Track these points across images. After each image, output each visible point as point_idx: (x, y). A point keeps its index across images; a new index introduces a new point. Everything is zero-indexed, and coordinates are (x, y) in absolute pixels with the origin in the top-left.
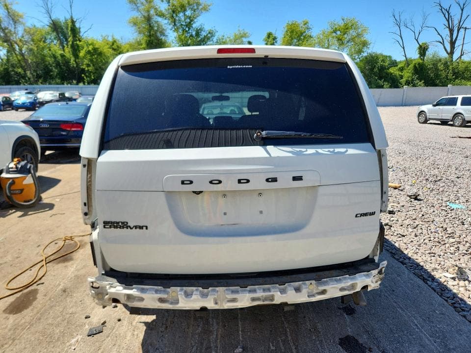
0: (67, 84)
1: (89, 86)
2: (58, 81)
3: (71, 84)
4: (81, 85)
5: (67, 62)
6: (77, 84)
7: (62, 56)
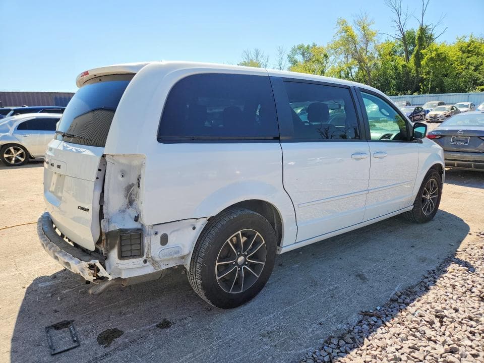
0: (401, 95)
1: (424, 95)
2: (393, 92)
3: (405, 94)
4: (415, 94)
5: (408, 73)
6: (412, 94)
7: (404, 66)
